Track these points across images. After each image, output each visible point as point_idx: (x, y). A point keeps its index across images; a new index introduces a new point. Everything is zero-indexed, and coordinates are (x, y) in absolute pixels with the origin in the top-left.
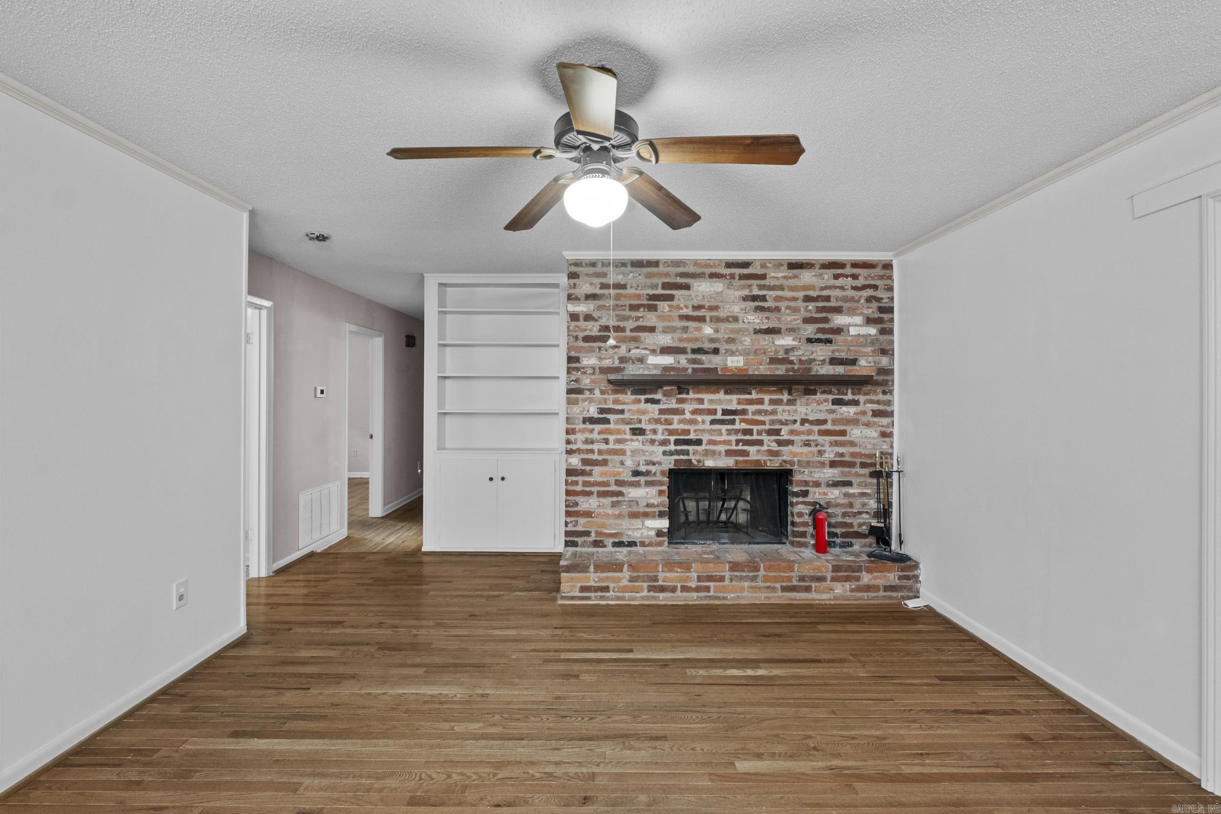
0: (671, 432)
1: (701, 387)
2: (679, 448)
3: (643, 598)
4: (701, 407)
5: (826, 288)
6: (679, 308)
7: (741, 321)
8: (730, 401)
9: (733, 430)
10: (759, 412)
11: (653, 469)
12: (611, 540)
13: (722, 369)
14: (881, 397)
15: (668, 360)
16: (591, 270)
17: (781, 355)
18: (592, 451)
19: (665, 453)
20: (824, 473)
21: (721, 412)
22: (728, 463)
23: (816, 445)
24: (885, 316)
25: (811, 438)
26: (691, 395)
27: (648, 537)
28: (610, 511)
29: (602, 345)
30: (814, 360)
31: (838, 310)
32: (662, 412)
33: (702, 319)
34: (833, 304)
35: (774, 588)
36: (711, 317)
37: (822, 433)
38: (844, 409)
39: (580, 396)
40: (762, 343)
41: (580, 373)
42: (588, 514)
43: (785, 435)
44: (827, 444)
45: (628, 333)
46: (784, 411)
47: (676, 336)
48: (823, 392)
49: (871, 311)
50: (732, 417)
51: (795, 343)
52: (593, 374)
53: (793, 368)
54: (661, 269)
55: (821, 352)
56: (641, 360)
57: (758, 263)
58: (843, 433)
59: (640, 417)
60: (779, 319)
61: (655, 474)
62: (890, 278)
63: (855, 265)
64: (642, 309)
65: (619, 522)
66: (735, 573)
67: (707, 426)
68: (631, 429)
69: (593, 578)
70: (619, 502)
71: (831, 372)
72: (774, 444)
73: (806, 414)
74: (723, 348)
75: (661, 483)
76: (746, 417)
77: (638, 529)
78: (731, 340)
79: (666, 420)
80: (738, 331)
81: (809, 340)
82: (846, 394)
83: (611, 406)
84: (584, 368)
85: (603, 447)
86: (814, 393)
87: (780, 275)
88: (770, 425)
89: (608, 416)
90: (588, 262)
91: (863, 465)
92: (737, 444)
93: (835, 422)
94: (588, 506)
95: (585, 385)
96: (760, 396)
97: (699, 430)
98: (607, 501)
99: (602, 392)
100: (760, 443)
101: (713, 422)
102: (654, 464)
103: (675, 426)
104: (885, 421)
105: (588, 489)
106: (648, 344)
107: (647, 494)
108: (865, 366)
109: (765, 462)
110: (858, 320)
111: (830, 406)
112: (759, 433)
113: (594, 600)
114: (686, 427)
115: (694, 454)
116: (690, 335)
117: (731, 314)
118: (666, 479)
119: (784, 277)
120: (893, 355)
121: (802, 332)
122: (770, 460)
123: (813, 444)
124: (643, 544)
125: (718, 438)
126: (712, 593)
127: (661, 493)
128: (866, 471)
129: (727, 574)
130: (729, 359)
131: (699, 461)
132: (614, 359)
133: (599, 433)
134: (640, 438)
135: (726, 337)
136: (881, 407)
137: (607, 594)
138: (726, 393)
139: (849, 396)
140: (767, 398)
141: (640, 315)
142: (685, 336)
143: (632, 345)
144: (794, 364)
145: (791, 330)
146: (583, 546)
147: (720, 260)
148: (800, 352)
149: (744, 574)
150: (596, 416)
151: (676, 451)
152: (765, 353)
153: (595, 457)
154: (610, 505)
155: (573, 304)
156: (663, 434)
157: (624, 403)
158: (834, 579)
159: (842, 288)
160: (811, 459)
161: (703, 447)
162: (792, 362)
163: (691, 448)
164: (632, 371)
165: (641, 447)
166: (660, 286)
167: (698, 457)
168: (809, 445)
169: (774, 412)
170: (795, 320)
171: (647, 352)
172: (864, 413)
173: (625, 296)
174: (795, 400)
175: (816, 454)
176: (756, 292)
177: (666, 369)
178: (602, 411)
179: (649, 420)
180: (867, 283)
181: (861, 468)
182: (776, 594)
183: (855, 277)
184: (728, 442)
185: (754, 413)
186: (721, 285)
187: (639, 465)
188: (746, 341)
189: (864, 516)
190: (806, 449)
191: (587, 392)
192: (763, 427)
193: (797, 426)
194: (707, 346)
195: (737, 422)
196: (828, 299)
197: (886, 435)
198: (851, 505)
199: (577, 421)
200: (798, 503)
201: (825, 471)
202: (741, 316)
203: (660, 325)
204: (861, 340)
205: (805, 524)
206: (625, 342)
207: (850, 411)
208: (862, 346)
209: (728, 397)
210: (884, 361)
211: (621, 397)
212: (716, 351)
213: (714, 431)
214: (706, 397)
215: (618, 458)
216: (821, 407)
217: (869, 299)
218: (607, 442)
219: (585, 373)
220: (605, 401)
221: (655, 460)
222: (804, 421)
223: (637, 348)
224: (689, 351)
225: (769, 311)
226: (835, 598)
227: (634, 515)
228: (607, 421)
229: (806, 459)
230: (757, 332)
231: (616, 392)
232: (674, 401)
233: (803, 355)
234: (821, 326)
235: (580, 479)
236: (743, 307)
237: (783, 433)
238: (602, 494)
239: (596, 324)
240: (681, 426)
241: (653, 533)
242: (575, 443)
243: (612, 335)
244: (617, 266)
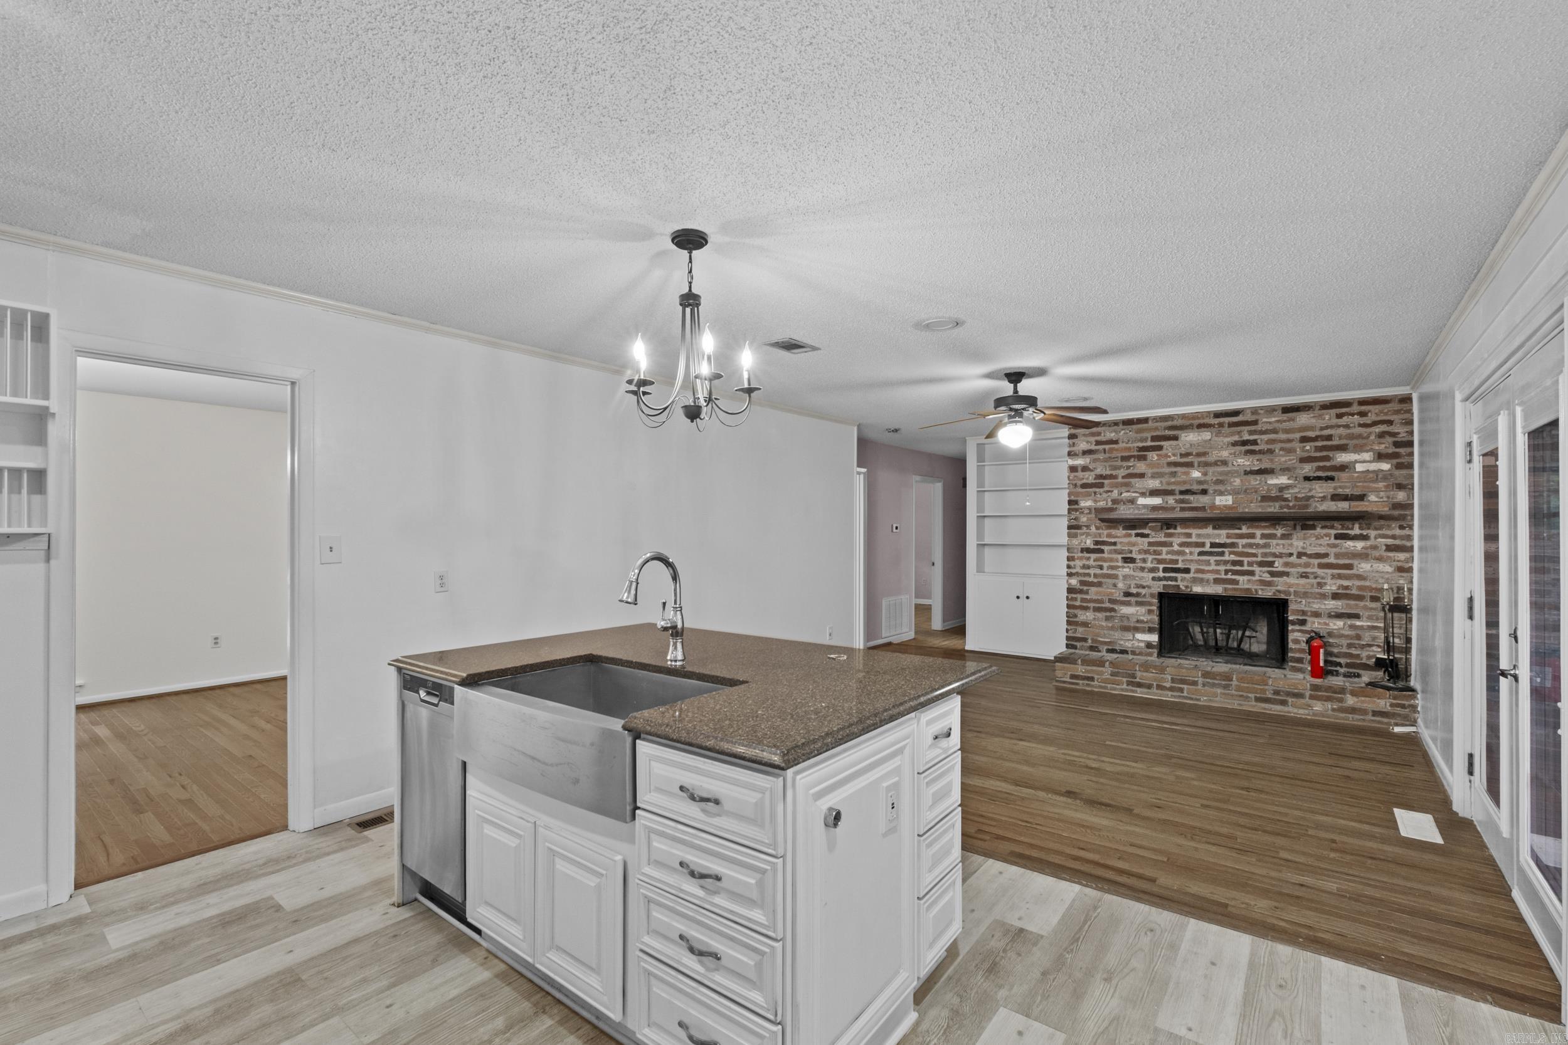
0: (1160, 561)
2: (1167, 575)
3: (1122, 690)
4: (1189, 540)
5: (1327, 428)
6: (1167, 456)
7: (1230, 464)
8: (1219, 535)
9: (1221, 561)
10: (1251, 546)
11: (1143, 591)
12: (1106, 647)
13: (1211, 508)
14: (1397, 532)
15: (1157, 501)
16: (1087, 431)
17: (1274, 493)
18: (1089, 575)
19: (1154, 579)
20: (1325, 604)
21: (1209, 545)
22: (1218, 590)
23: (1316, 578)
24: (1402, 451)
25: (1308, 570)
26: (1179, 530)
27: (1138, 647)
28: (1104, 624)
29: (1097, 490)
30: (1312, 497)
31: (1343, 448)
32: (1150, 544)
33: (1190, 465)
34: (1336, 442)
35: (1247, 697)
36: (1200, 463)
37: (1321, 566)
38: (1350, 543)
39: (1079, 531)
40: (1253, 483)
41: (1078, 513)
42: (1085, 624)
43: (1279, 565)
44: (1330, 577)
45: (1120, 480)
46: (1277, 545)
47: (1165, 480)
48: (1323, 528)
49: (1384, 446)
50: (1220, 550)
51: (1291, 482)
52: (1090, 513)
53: (1288, 505)
54: (1150, 424)
55: (1320, 489)
56: (1132, 501)
57: (1248, 411)
58: (1349, 567)
59: (1131, 548)
60: (1272, 461)
61: (1145, 595)
62: (1408, 411)
63: (1363, 402)
64: (1132, 460)
65: (1112, 633)
67: (1196, 557)
68: (1122, 558)
69: (1080, 670)
70: (1112, 617)
71: (1334, 508)
72: (1266, 575)
73: (1303, 548)
74: (1211, 488)
75: (1150, 604)
76: (1235, 550)
77: (1129, 640)
78: (1219, 482)
79: (1155, 551)
80: (1229, 472)
81: (1307, 479)
82: (1352, 529)
83: (1105, 539)
84: (1081, 509)
85: (1098, 571)
86: (1313, 527)
87: (1273, 419)
88: (1262, 557)
89: (1102, 547)
91: (1373, 599)
92: (1226, 573)
93: (1337, 556)
94: (1085, 618)
95: (1083, 522)
96: (1251, 531)
97: (1187, 560)
98: (1100, 615)
99: (1097, 528)
100: (1252, 573)
101: (1200, 554)
102: (1144, 587)
103: (1164, 556)
104: (1402, 556)
105: (1085, 604)
106: (1139, 488)
107: (1137, 612)
108: (1375, 501)
109: (1256, 591)
110: (1367, 456)
111: (1333, 541)
112: (1250, 564)
113: (1082, 685)
114: (1174, 557)
115: (1181, 580)
116: (1178, 479)
117: (1220, 459)
118: (1155, 601)
119: (1278, 421)
120: (1413, 489)
121: (1298, 471)
122: (1262, 589)
123: (1312, 576)
124: (1133, 653)
125: (1207, 568)
126: (1185, 694)
127: (1150, 612)
128: (1377, 605)
129: (1200, 680)
130: (1218, 498)
131: (1187, 587)
132: (1107, 501)
133: (1094, 561)
134: (1131, 565)
135: (1214, 479)
136: (1396, 542)
137: (1092, 683)
138: (1214, 528)
139: (1356, 531)
140: (1258, 533)
141: (1131, 464)
142: (1173, 480)
143: (1123, 489)
144: (1289, 501)
145: (1285, 470)
146: (1082, 648)
147: (1209, 412)
148: (1296, 490)
149: (1216, 682)
150: (1092, 546)
151: (1164, 577)
152: (1256, 492)
153: (1091, 579)
154: (1104, 618)
155: (1072, 459)
156: (1152, 562)
157: (1117, 537)
158: (1312, 697)
159: (1347, 426)
160: (1310, 591)
161: (1191, 575)
162: (1286, 500)
163: (1179, 575)
164: (1125, 512)
165: (1132, 573)
166: (1149, 439)
167: (1185, 583)
168: (1307, 577)
169: (1266, 546)
170: (1290, 460)
171: (1137, 495)
172: (1375, 548)
173: (1117, 450)
174: (1291, 534)
175: (1315, 585)
176: (1246, 437)
177: (1156, 508)
178: (1097, 543)
179: (1140, 550)
180: (1379, 418)
181: (1371, 601)
182: (1250, 703)
183: (1362, 414)
184: (1217, 572)
185: (1244, 546)
186: (1209, 433)
187: (1130, 588)
188: (1235, 481)
189: (1373, 648)
190: (1303, 581)
191: (1085, 528)
192: (1254, 559)
193: (1293, 559)
194: (1195, 487)
195: (1227, 554)
196: (1329, 438)
197: (1405, 570)
198: (1358, 637)
199: (1076, 551)
200: (1295, 631)
201: (1326, 602)
202: (1230, 459)
203: (1149, 472)
204: (1371, 475)
205: (1302, 651)
206: (1117, 487)
207: (1357, 545)
208: (1372, 482)
209: (1217, 532)
210: (1401, 496)
211: (1113, 532)
212: (1204, 492)
213: (1202, 561)
214: (1194, 532)
215: (1111, 581)
216: (1321, 541)
217: (1381, 435)
219: (1083, 513)
220: (1100, 535)
221: (1145, 584)
222: (1300, 555)
223: (1128, 491)
224: (1177, 492)
225: (1260, 453)
226: (1314, 715)
227: (1126, 629)
228: (1102, 551)
229: (1303, 590)
230: (1246, 473)
231: (1109, 528)
232: (1162, 535)
233: (1299, 492)
234: (1321, 464)
235: (1079, 596)
236: (1233, 451)
237: (1276, 564)
238: (1097, 610)
239: (1092, 473)
240: (1170, 557)
241: (1142, 645)
242: (1075, 568)
243: (1106, 482)
244: (1110, 426)
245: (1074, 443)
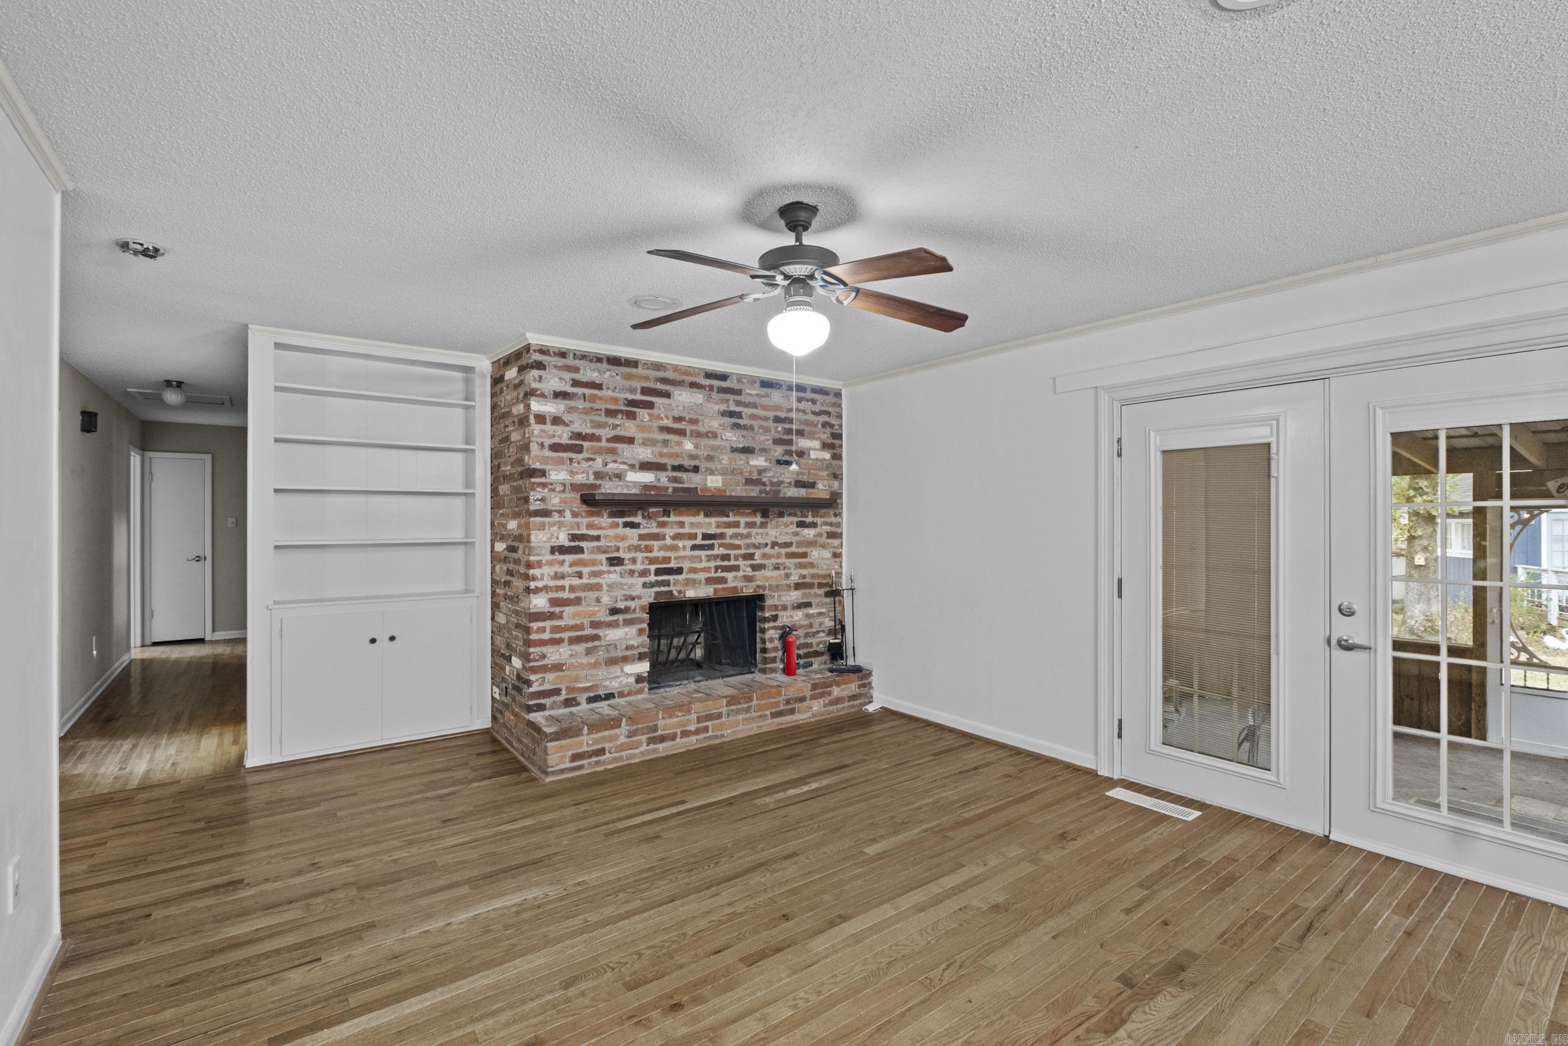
0: (652, 561)
1: (682, 509)
2: (660, 578)
3: (642, 753)
4: (681, 531)
5: (791, 410)
6: (659, 418)
7: (719, 437)
8: (710, 524)
9: (712, 555)
10: (735, 536)
11: (632, 604)
12: (586, 696)
13: (702, 489)
14: (833, 519)
15: (648, 477)
16: (561, 362)
17: (755, 476)
18: (562, 588)
19: (645, 585)
20: (790, 596)
21: (701, 537)
22: (707, 592)
23: (784, 569)
24: (836, 442)
25: (780, 561)
26: (673, 518)
27: (627, 685)
28: (584, 660)
29: (574, 456)
30: (782, 482)
31: (800, 433)
32: (642, 537)
33: (681, 433)
34: (796, 426)
35: (766, 715)
36: (692, 431)
37: (788, 556)
38: (806, 531)
39: (546, 520)
40: (739, 463)
41: (546, 490)
42: (558, 667)
43: (758, 560)
44: (793, 567)
45: (604, 443)
47: (658, 448)
48: (790, 515)
49: (826, 436)
50: (711, 542)
51: (766, 464)
52: (564, 491)
53: (765, 490)
54: (640, 371)
55: (788, 474)
56: (619, 476)
57: (734, 377)
58: (804, 555)
59: (619, 544)
60: (753, 438)
61: (634, 610)
62: (840, 406)
63: (815, 390)
64: (620, 416)
65: (594, 672)
66: (732, 708)
67: (688, 553)
68: (608, 559)
69: (586, 741)
70: (595, 647)
71: (796, 495)
72: (749, 569)
73: (776, 537)
74: (703, 465)
75: (640, 621)
76: (724, 541)
77: (616, 677)
78: (710, 458)
79: (646, 547)
80: (719, 447)
81: (778, 462)
82: (807, 517)
83: (585, 532)
84: (551, 484)
85: (576, 582)
86: (782, 515)
87: (754, 392)
88: (746, 549)
89: (582, 544)
90: (557, 350)
91: (820, 585)
92: (716, 572)
93: (799, 544)
94: (557, 657)
95: (553, 506)
96: (736, 519)
97: (680, 557)
98: (580, 648)
99: (574, 515)
101: (694, 548)
102: (633, 599)
103: (655, 554)
104: (836, 542)
105: (557, 636)
106: (627, 458)
107: (627, 634)
108: (822, 491)
109: (742, 589)
110: (816, 444)
111: (794, 528)
112: (736, 558)
113: (588, 766)
114: (667, 554)
115: (675, 584)
116: (671, 450)
117: (709, 430)
118: (646, 616)
119: (757, 395)
120: (842, 479)
121: (772, 453)
122: (745, 586)
123: (782, 567)
124: (622, 694)
125: (698, 566)
126: (710, 733)
127: (641, 631)
128: (822, 591)
129: (724, 710)
130: (709, 478)
131: (680, 592)
132: (588, 474)
133: (571, 566)
134: (618, 568)
135: (705, 454)
136: (833, 529)
137: (602, 758)
138: (706, 515)
139: (809, 519)
140: (743, 520)
141: (618, 422)
143: (609, 458)
144: (766, 485)
145: (763, 451)
146: (552, 708)
147: (700, 369)
148: (771, 474)
149: (740, 707)
150: (567, 544)
151: (657, 582)
152: (741, 473)
153: (566, 595)
154: (584, 652)
155: (538, 402)
156: (643, 563)
157: (601, 528)
158: (813, 697)
160: (780, 583)
161: (684, 576)
162: (764, 484)
163: (671, 578)
164: (609, 488)
165: (619, 579)
166: (639, 391)
167: (679, 588)
168: (778, 569)
169: (748, 536)
170: (767, 440)
171: (626, 467)
172: (820, 535)
173: (601, 398)
174: (767, 523)
175: (784, 577)
176: (733, 408)
177: (646, 487)
178: (574, 537)
179: (629, 546)
180: (823, 408)
181: (818, 588)
182: (767, 722)
183: (814, 402)
184: (708, 570)
185: (731, 537)
186: (701, 396)
187: (617, 601)
188: (723, 459)
189: (822, 634)
190: (776, 573)
191: (556, 515)
192: (739, 552)
193: (768, 550)
194: (687, 463)
195: (716, 548)
196: (792, 421)
197: (837, 556)
198: (811, 626)
199: (543, 552)
200: (770, 628)
201: (791, 594)
202: (719, 431)
203: (639, 436)
204: (819, 464)
205: (775, 649)
206: (601, 454)
207: (809, 533)
208: (819, 470)
209: (708, 520)
211: (596, 520)
212: (696, 469)
213: (695, 557)
214: (687, 519)
215: (592, 595)
216: (788, 530)
217: (825, 425)
218: (580, 575)
219: (553, 490)
220: (578, 524)
221: (634, 594)
222: (774, 545)
223: (615, 461)
224: (669, 467)
225: (744, 429)
226: (813, 716)
227: (612, 662)
229: (775, 583)
230: (734, 450)
231: (590, 514)
232: (654, 525)
233: (774, 477)
234: (788, 447)
235: (548, 624)
236: (722, 422)
237: (756, 557)
238: (574, 641)
239: (567, 429)
240: (662, 554)
241: (632, 680)
242: (542, 579)
243: (586, 444)
244: (591, 361)
245: (541, 377)
